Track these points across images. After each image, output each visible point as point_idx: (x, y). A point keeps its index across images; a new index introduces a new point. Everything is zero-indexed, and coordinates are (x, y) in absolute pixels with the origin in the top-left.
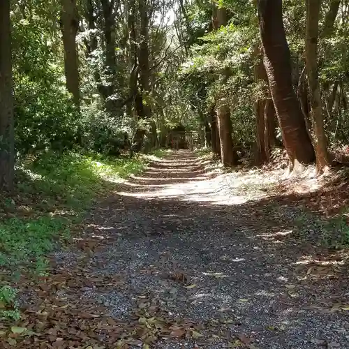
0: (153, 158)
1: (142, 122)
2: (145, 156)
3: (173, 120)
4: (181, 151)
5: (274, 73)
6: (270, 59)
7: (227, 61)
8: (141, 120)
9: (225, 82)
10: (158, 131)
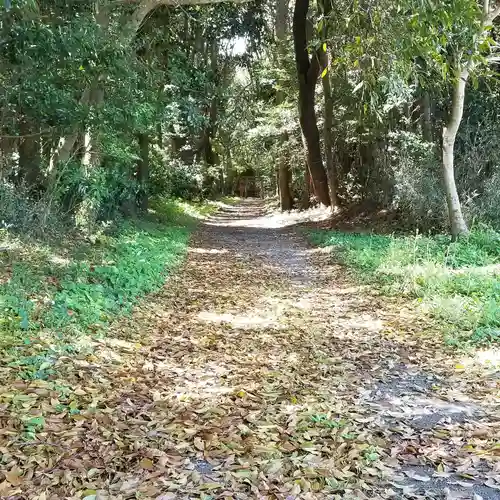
0: (221, 204)
1: (211, 170)
2: (212, 203)
3: (241, 163)
4: (250, 200)
5: (308, 146)
6: (306, 136)
7: (283, 129)
8: (211, 168)
9: (280, 145)
10: (225, 176)
